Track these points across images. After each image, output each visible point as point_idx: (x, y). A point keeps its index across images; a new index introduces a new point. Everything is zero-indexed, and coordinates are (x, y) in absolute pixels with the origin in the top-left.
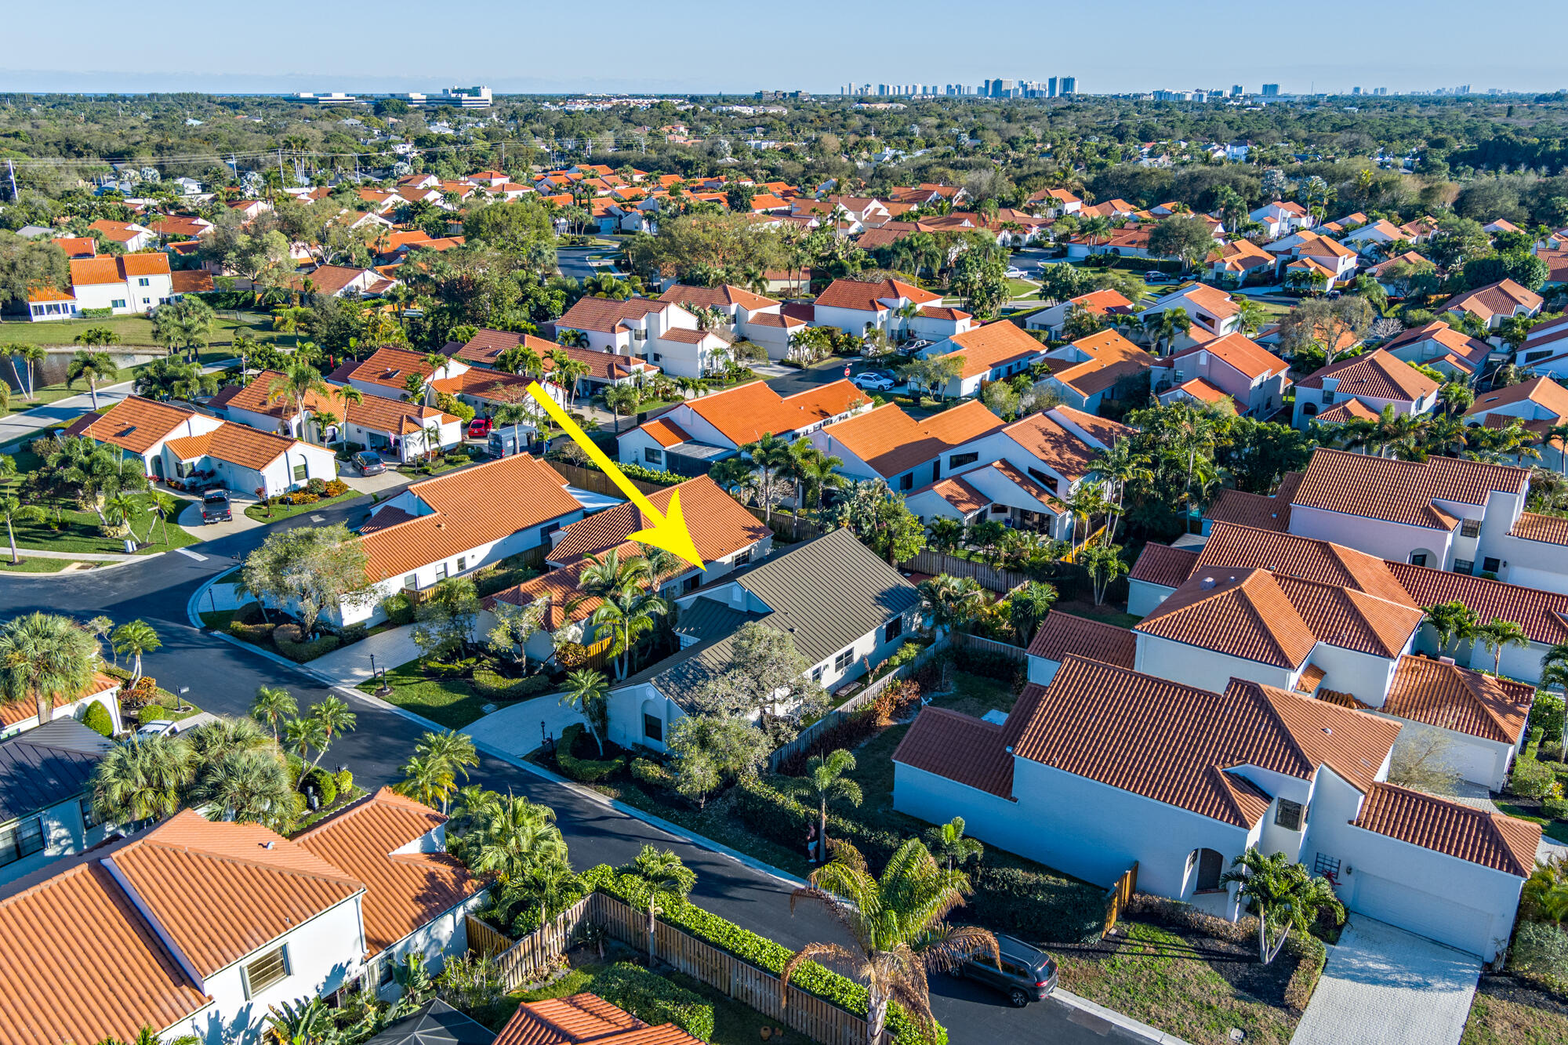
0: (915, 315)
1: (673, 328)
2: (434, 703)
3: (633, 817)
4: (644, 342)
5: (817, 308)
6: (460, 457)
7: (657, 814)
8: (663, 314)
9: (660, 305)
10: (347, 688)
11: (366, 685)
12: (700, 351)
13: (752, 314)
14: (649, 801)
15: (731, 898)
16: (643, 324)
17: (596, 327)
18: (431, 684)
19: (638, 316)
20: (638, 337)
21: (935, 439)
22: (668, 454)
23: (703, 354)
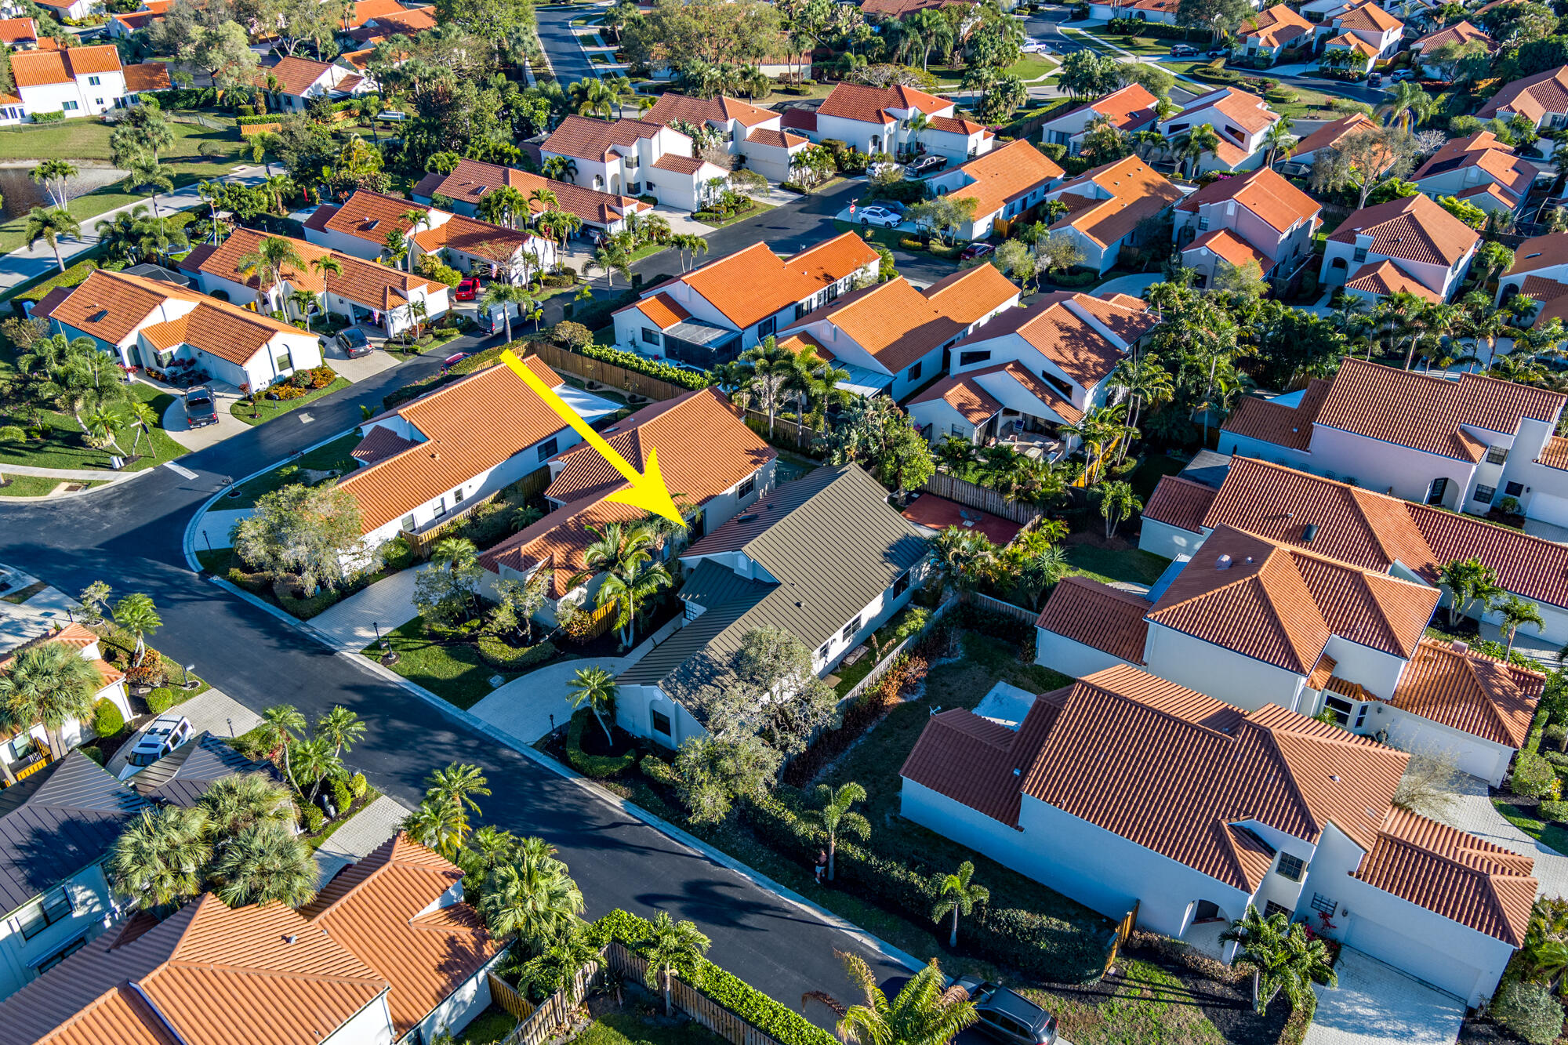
0: (924, 127)
1: (666, 154)
2: (441, 676)
3: (645, 824)
4: (635, 170)
5: (820, 118)
6: (449, 331)
7: (667, 819)
8: (655, 139)
9: (651, 129)
10: (352, 655)
11: (373, 649)
12: (695, 182)
13: (750, 131)
14: (660, 803)
15: (744, 927)
16: (634, 151)
17: (584, 153)
18: (436, 649)
19: (629, 143)
20: (629, 165)
21: (945, 319)
22: (666, 337)
23: (699, 186)
